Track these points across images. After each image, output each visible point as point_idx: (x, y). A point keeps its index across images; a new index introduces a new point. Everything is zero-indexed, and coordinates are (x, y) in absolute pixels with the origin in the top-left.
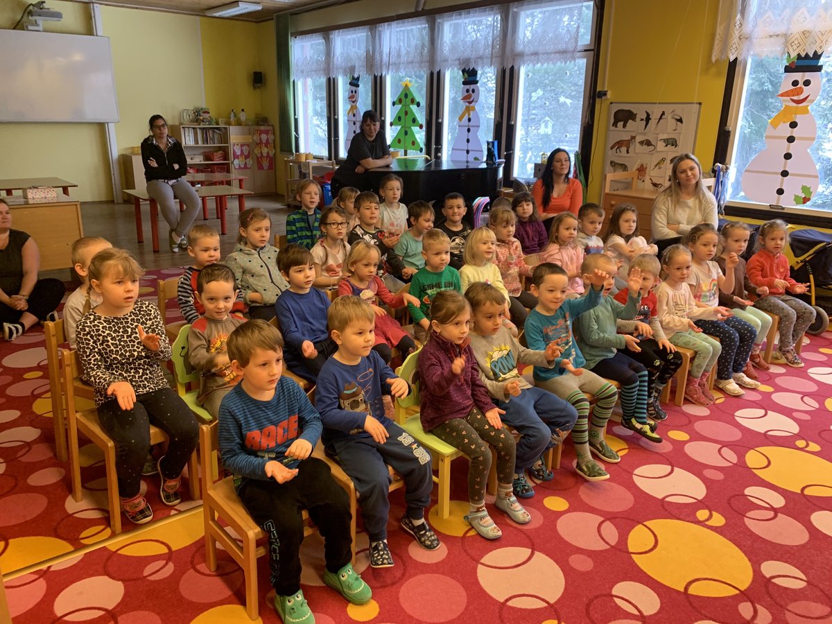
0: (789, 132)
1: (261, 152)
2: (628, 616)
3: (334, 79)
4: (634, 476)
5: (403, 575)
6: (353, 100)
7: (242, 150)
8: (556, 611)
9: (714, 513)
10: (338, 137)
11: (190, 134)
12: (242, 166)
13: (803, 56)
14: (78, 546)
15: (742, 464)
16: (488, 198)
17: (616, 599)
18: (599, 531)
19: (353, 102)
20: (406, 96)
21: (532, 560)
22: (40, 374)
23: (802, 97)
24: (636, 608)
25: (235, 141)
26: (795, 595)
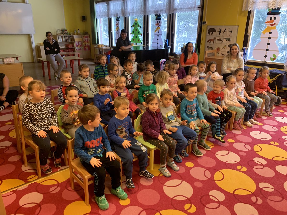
0: (269, 36)
1: (86, 44)
2: (214, 202)
3: (110, 18)
4: (216, 155)
5: (138, 190)
6: (118, 25)
7: (79, 44)
8: (190, 201)
9: (243, 167)
10: (112, 38)
11: (61, 38)
12: (79, 49)
13: (274, 9)
14: (27, 182)
15: (252, 150)
16: (165, 59)
17: (210, 196)
18: (204, 174)
19: (118, 26)
20: (136, 24)
21: (182, 184)
22: (11, 123)
23: (273, 23)
24: (217, 199)
25: (76, 40)
26: (270, 194)
